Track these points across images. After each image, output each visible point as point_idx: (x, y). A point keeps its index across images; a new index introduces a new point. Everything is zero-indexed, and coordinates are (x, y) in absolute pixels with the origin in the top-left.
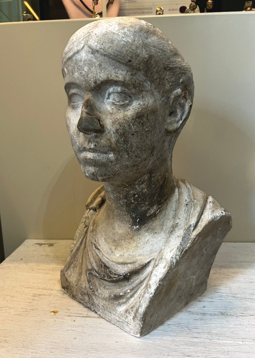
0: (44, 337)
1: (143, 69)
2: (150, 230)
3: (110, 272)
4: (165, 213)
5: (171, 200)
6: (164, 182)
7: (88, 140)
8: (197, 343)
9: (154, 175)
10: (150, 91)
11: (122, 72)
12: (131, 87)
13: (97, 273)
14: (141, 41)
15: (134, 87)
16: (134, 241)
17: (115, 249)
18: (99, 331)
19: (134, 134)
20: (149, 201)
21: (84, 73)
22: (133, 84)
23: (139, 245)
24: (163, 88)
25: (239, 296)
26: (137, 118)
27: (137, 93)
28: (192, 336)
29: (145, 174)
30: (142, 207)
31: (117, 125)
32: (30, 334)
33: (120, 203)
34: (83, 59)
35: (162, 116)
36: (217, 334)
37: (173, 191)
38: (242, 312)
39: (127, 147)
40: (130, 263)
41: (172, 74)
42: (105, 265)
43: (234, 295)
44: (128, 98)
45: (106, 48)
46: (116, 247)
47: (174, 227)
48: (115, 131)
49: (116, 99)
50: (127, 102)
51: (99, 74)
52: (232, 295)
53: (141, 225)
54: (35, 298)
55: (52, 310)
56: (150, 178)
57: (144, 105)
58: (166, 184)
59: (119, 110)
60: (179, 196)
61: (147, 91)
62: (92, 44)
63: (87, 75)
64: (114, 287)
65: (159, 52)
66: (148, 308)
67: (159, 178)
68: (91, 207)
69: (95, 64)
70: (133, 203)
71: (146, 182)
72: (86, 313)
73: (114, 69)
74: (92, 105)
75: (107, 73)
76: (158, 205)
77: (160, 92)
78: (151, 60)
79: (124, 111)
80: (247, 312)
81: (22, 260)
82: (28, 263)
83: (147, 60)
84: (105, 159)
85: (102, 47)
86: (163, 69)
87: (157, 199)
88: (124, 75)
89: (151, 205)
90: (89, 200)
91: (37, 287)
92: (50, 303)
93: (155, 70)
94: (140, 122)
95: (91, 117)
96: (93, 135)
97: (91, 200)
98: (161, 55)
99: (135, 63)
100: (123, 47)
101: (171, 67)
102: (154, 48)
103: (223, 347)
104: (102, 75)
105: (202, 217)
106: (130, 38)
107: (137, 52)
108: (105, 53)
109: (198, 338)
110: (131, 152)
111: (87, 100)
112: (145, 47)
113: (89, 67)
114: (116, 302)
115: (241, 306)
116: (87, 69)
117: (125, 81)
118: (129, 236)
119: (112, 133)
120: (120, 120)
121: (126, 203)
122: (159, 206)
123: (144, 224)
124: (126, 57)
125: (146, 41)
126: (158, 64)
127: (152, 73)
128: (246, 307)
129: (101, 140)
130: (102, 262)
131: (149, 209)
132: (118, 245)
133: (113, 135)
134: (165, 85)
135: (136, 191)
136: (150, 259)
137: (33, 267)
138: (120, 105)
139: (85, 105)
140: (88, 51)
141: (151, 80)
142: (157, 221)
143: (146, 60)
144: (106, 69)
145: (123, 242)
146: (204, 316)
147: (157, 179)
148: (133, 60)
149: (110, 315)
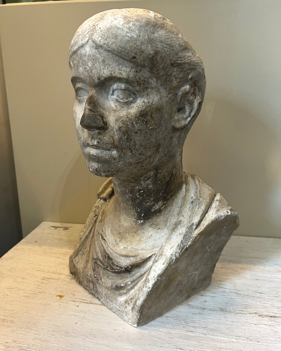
0: (48, 320)
1: (148, 66)
2: (154, 226)
3: (113, 263)
4: (171, 209)
5: (177, 196)
6: (171, 178)
7: (91, 136)
8: (191, 336)
9: (160, 171)
10: (155, 88)
11: (126, 69)
12: (135, 84)
13: (102, 263)
14: (147, 36)
15: (138, 84)
16: (138, 235)
17: (120, 242)
18: (100, 318)
19: (137, 133)
20: (154, 197)
21: (88, 69)
22: (137, 82)
23: (142, 239)
24: (170, 85)
25: (242, 293)
26: (141, 116)
27: (142, 90)
28: (188, 330)
29: (151, 170)
30: (147, 202)
31: (120, 122)
32: (35, 316)
33: (126, 197)
34: (87, 54)
35: (168, 113)
36: (212, 330)
37: (179, 187)
38: (241, 309)
39: (130, 145)
40: (132, 256)
41: (180, 70)
42: (108, 257)
43: (237, 292)
44: (133, 95)
45: (110, 44)
46: (121, 239)
47: (177, 225)
48: (118, 129)
49: (120, 96)
50: (131, 99)
51: (102, 71)
52: (235, 291)
53: (145, 220)
54: (44, 281)
55: (59, 294)
56: (156, 175)
57: (148, 103)
58: (173, 180)
59: (122, 107)
60: (185, 193)
61: (153, 88)
62: (96, 39)
63: (91, 71)
64: (117, 277)
65: (166, 47)
66: (145, 301)
67: (166, 174)
68: (102, 196)
69: (99, 60)
70: (138, 199)
71: (152, 178)
72: (89, 299)
73: (117, 65)
74: (95, 102)
75: (111, 69)
76: (163, 202)
77: (166, 88)
78: (157, 56)
79: (128, 109)
80: (247, 310)
81: (37, 243)
82: (42, 246)
83: (153, 57)
84: (108, 156)
85: (106, 42)
86: (170, 66)
87: (162, 195)
88: (127, 72)
89: (156, 201)
90: (100, 190)
91: (47, 271)
92: (57, 287)
93: (161, 67)
94: (143, 120)
95: (93, 113)
96: (96, 132)
97: (102, 190)
98: (169, 50)
99: (139, 59)
100: (127, 43)
101: (179, 63)
102: (161, 44)
103: (216, 343)
104: (105, 71)
105: (206, 216)
106: (135, 33)
107: (141, 48)
108: (109, 49)
109: (193, 332)
110: (134, 150)
111: (91, 96)
112: (151, 43)
113: (93, 63)
114: (117, 292)
115: (242, 303)
116: (91, 65)
117: (129, 78)
118: (134, 229)
119: (115, 130)
120: (123, 118)
121: (132, 198)
122: (165, 202)
123: (148, 219)
124: (130, 54)
125: (152, 36)
126: (165, 60)
127: (158, 69)
128: (247, 305)
129: (104, 137)
130: (106, 254)
131: (154, 205)
132: (122, 238)
133: (116, 133)
134: (172, 82)
135: (141, 187)
136: (151, 254)
137: (45, 251)
138: (124, 102)
139: (88, 101)
140: (92, 46)
141: (156, 77)
142: (162, 217)
143: (151, 56)
144: (110, 66)
145: (127, 235)
146: (203, 310)
147: (164, 175)
148: (138, 57)
149: (111, 304)
